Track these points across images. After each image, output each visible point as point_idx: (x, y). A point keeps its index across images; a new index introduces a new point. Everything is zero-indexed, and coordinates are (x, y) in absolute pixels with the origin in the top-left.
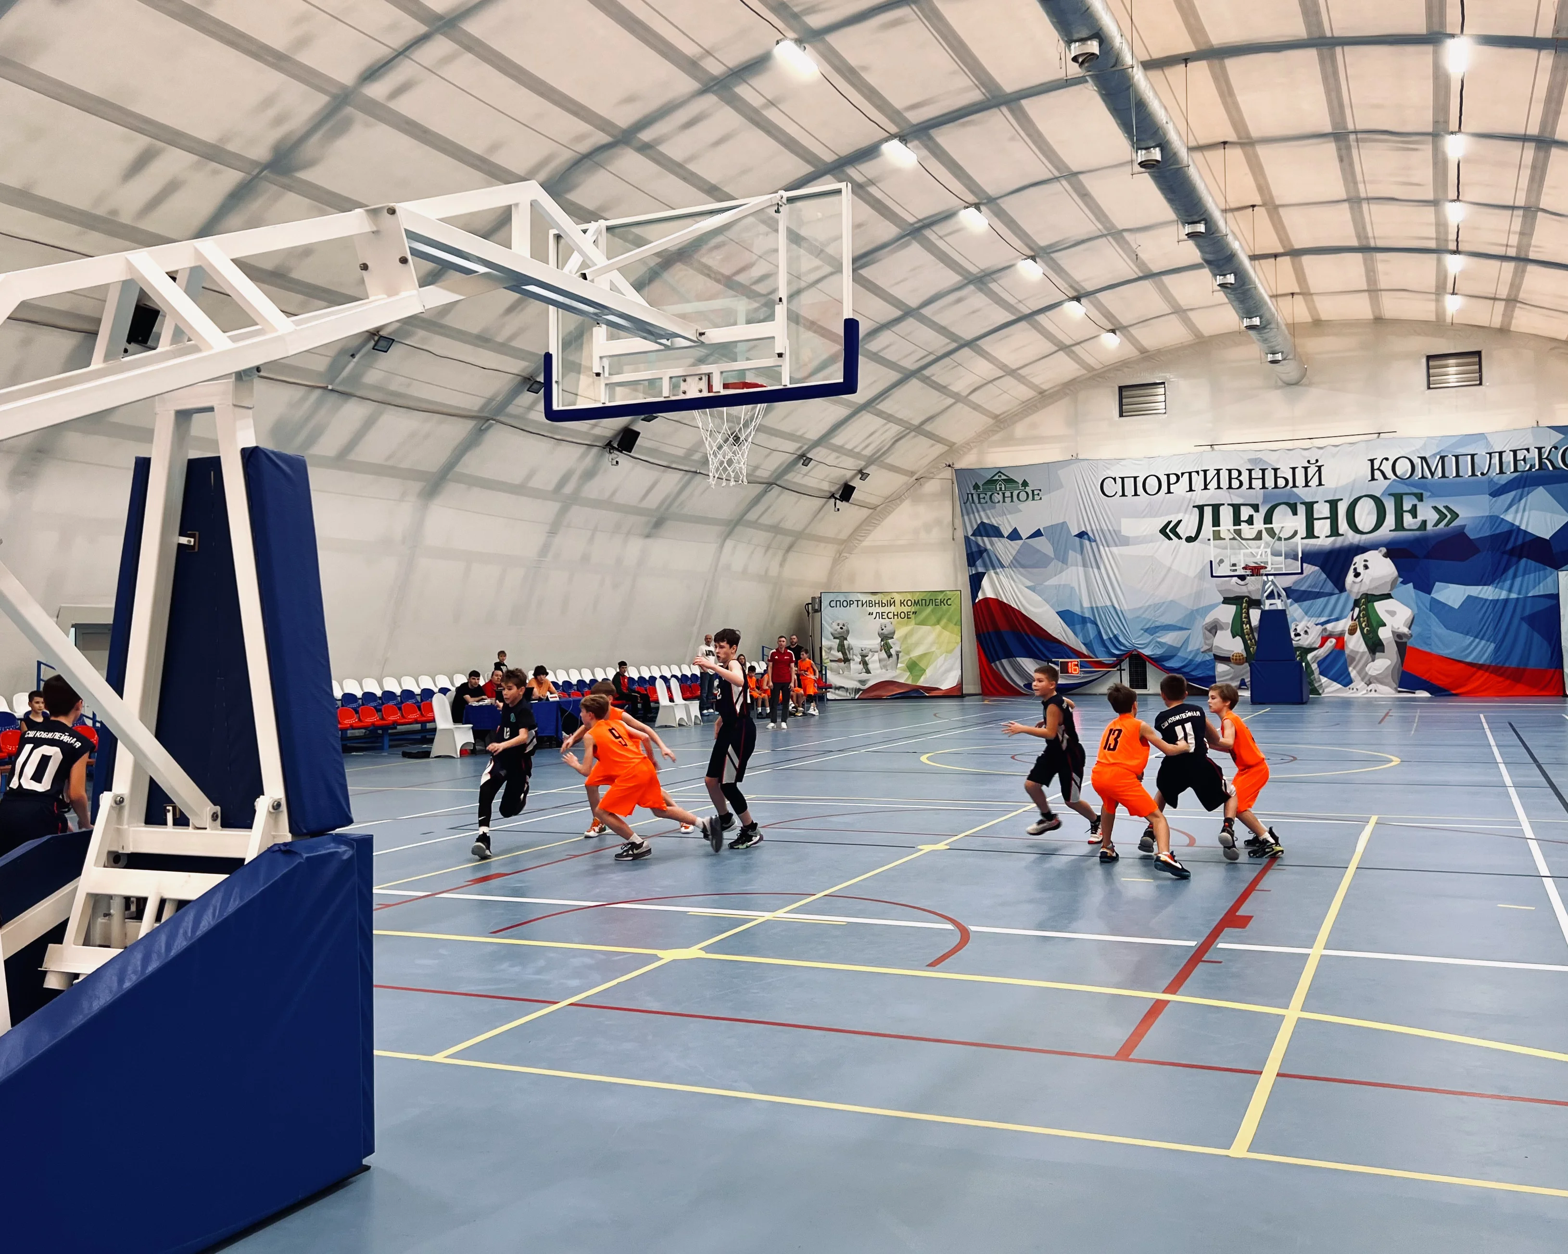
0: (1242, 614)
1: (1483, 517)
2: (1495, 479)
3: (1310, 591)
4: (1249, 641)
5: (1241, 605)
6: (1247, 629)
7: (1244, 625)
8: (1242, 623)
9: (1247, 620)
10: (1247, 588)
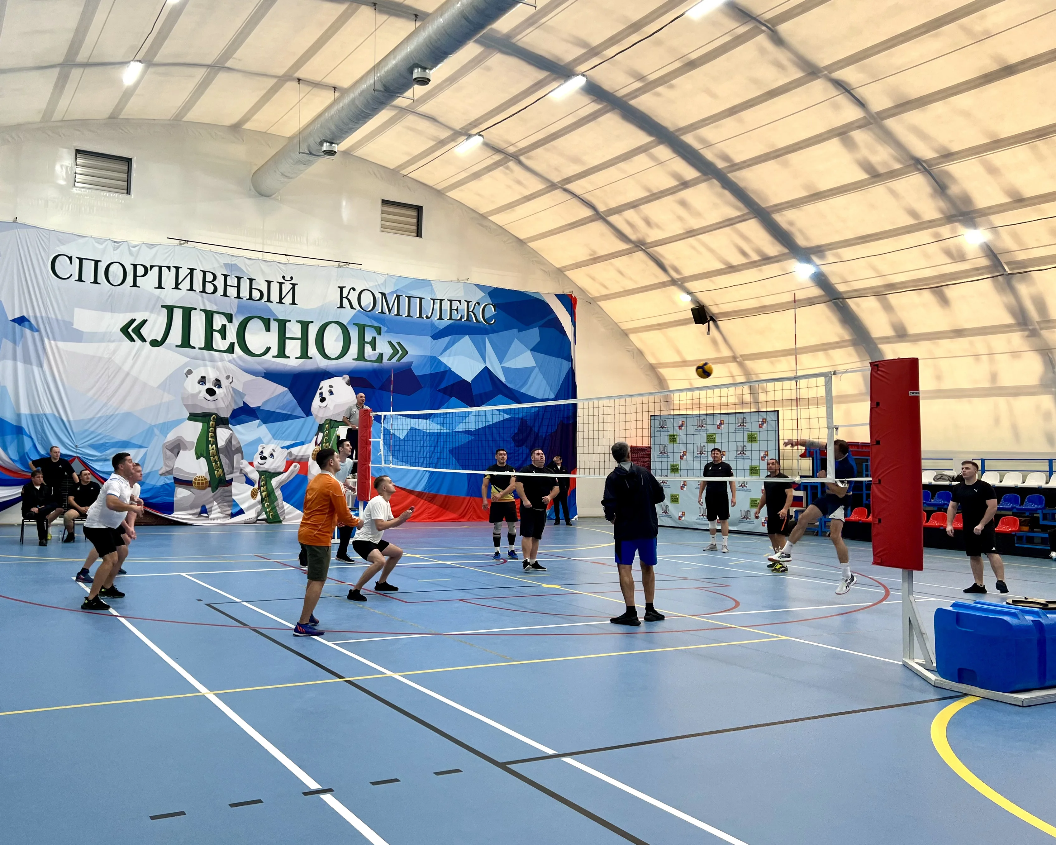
0: (208, 432)
1: (426, 356)
2: (436, 324)
3: (279, 413)
4: (214, 464)
5: (208, 423)
6: (213, 449)
7: (210, 445)
8: (208, 443)
9: (214, 440)
10: (216, 405)
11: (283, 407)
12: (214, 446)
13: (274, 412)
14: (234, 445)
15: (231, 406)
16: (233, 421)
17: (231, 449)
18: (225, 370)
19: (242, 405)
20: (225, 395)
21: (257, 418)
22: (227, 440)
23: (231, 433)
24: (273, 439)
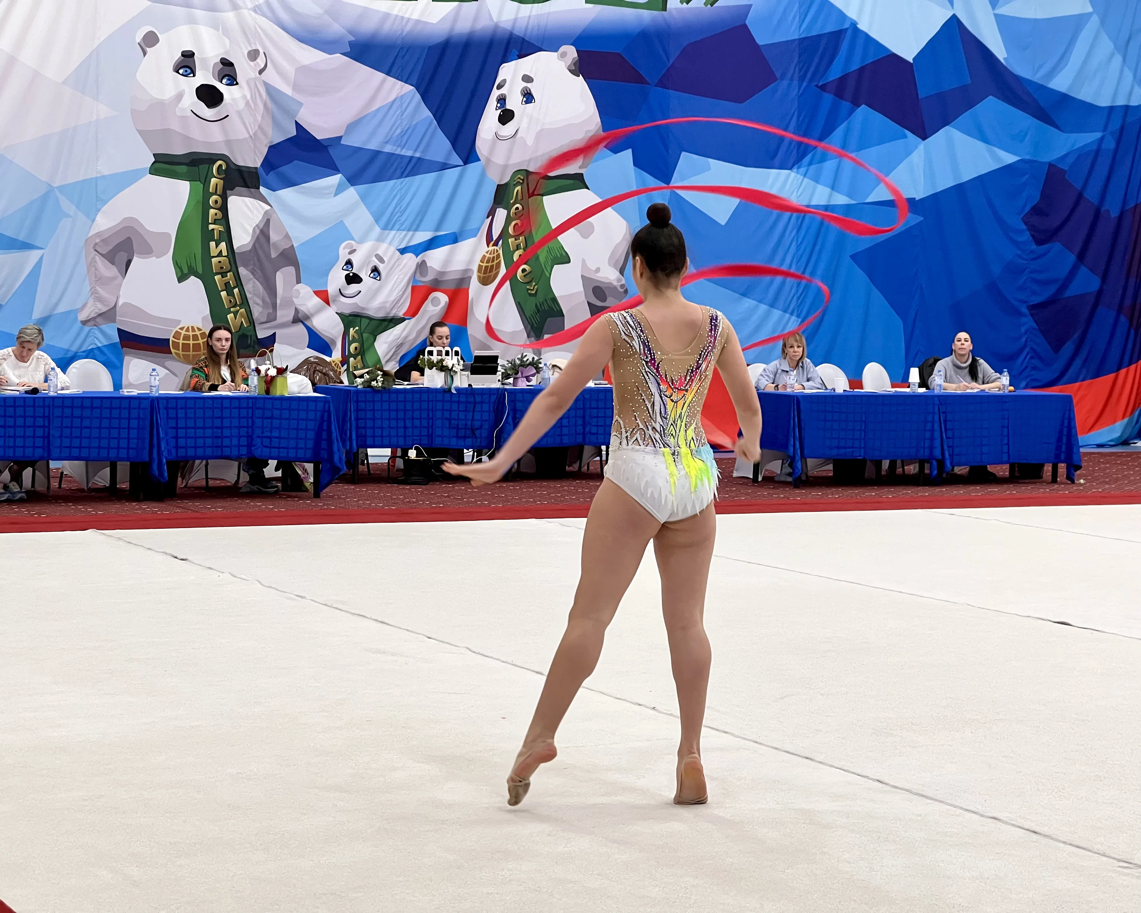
0: (206, 208)
3: (391, 155)
4: (223, 294)
5: (206, 183)
6: (220, 254)
7: (213, 244)
8: (207, 236)
9: (221, 228)
10: (225, 131)
11: (403, 139)
12: (223, 245)
13: (377, 153)
14: (275, 244)
15: (265, 134)
16: (271, 177)
17: (268, 255)
18: (245, 33)
19: (294, 133)
20: (247, 103)
21: (333, 168)
22: (258, 232)
23: (266, 212)
24: (377, 230)
